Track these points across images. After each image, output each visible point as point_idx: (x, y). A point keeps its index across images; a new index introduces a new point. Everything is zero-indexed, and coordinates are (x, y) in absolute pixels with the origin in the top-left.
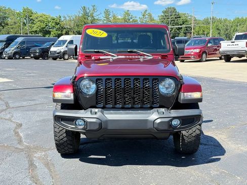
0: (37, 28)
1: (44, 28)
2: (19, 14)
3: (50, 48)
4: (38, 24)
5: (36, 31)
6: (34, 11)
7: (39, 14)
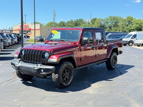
0: (134, 27)
1: (138, 27)
2: (125, 20)
3: (122, 39)
4: (135, 25)
5: (133, 29)
6: (134, 18)
7: (137, 19)
